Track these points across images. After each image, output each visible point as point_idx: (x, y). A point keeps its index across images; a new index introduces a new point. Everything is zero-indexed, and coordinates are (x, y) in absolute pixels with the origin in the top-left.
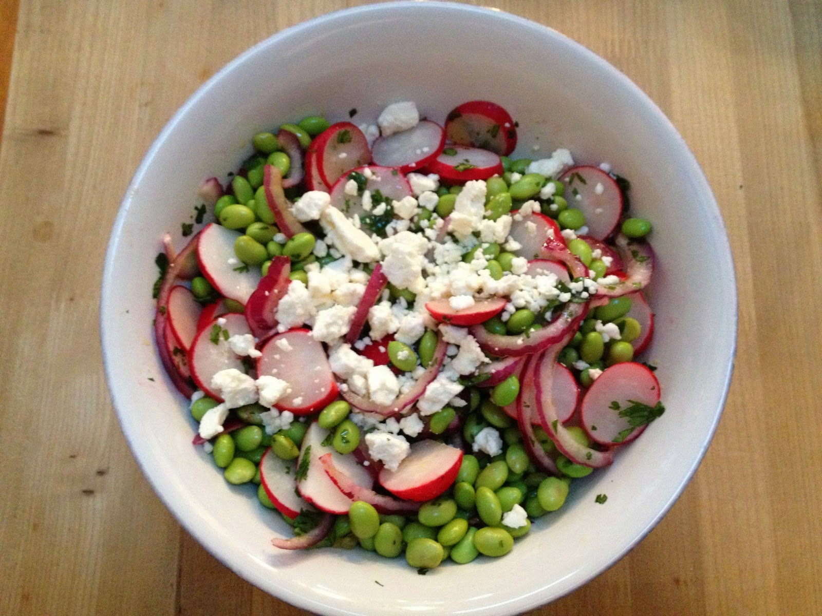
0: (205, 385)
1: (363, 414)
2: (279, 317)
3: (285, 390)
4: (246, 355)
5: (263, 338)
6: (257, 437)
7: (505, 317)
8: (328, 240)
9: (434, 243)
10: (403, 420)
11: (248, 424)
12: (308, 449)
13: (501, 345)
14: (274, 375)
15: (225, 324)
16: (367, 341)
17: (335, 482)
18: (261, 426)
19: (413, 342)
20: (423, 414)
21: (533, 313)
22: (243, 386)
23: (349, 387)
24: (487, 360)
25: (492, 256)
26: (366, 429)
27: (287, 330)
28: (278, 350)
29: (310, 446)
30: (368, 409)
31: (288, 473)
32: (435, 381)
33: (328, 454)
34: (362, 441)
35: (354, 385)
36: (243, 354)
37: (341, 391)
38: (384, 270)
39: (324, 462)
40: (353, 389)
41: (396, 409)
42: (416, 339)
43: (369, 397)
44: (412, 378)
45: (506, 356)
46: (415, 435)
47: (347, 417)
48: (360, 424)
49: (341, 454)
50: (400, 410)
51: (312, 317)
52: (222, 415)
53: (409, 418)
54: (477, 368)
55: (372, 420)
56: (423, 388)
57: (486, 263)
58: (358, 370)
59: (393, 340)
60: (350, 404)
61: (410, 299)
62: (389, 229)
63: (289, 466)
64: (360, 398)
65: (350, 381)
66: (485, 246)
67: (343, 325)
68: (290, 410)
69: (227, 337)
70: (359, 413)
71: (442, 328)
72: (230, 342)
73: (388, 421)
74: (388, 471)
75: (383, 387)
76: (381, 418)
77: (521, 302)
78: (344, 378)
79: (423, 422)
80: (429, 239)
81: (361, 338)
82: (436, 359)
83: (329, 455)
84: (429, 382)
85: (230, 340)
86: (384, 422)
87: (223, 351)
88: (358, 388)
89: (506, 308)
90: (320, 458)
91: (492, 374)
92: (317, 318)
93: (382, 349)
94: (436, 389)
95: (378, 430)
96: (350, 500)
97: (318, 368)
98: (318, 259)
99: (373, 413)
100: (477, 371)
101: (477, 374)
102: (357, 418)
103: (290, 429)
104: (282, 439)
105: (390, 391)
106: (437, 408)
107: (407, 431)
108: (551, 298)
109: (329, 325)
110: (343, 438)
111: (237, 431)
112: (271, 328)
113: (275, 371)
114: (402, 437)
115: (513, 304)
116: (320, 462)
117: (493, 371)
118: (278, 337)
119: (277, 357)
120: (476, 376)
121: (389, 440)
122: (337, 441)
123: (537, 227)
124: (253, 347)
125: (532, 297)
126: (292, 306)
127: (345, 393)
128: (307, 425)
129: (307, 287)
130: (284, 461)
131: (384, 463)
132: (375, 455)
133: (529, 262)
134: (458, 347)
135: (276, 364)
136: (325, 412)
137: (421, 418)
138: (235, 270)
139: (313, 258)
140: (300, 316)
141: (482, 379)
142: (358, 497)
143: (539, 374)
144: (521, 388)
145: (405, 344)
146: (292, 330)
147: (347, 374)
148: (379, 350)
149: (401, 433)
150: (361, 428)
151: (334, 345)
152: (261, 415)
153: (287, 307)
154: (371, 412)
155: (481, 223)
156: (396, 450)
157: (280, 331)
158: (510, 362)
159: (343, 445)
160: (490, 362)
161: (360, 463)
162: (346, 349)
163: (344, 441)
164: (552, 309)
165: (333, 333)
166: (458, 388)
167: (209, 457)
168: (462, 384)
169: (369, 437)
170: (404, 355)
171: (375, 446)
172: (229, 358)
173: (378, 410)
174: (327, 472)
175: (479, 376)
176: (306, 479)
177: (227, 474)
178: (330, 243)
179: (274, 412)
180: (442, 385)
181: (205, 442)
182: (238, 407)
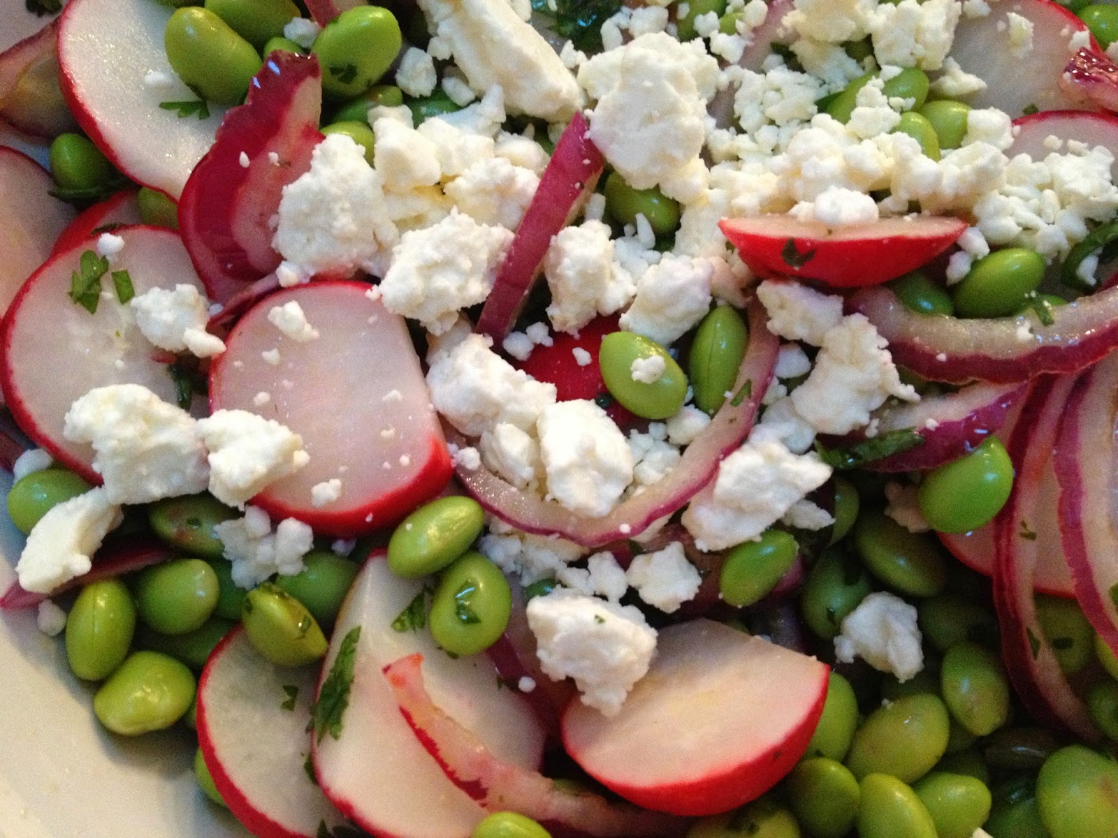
0: (45, 427)
1: (522, 539)
2: (284, 240)
3: (287, 456)
4: (181, 348)
5: (233, 301)
6: (201, 593)
7: (958, 267)
8: (440, 48)
9: (735, 71)
10: (638, 563)
11: (181, 553)
12: (353, 637)
13: (953, 346)
14: (254, 410)
15: (121, 253)
16: (538, 333)
17: (430, 746)
18: (219, 562)
19: (676, 336)
20: (702, 545)
21: (1041, 257)
22: (162, 438)
23: (482, 458)
24: (907, 391)
25: (911, 101)
26: (526, 582)
27: (306, 281)
28: (274, 336)
29: (359, 629)
30: (536, 524)
31: (289, 706)
32: (745, 447)
33: (410, 658)
34: (518, 617)
35: (500, 454)
36: (172, 345)
37: (460, 467)
38: (595, 132)
39: (398, 681)
40: (494, 463)
41: (625, 528)
42: (686, 326)
43: (542, 489)
44: (667, 439)
45: (971, 379)
46: (672, 608)
47: (475, 546)
48: (512, 567)
49: (454, 656)
50: (635, 531)
51: (383, 251)
52: (92, 521)
53: (658, 556)
54: (874, 414)
55: (548, 555)
56: (712, 466)
57: (896, 117)
58: (513, 407)
59: (616, 328)
60: (485, 507)
61: (664, 220)
62: (609, 29)
63: (296, 684)
64: (514, 489)
65: (484, 441)
66: (890, 71)
67: (472, 272)
68: (302, 517)
69: (125, 295)
70: (507, 535)
71: (769, 292)
72: (135, 309)
73: (593, 562)
74: (593, 712)
75: (588, 460)
76: (573, 551)
77: (1008, 225)
78: (469, 430)
79: (698, 569)
80: (723, 63)
81: (521, 328)
82: (749, 382)
83: (417, 659)
84: (728, 452)
85: (134, 302)
86: (581, 563)
87: (112, 333)
88: (510, 462)
89: (961, 242)
90: (386, 670)
91: (926, 432)
92: (396, 249)
93: (582, 356)
94: (751, 471)
95: (564, 586)
96: (475, 804)
97: (395, 394)
98: (407, 99)
99: (552, 538)
100: (876, 422)
101: (872, 432)
102: (504, 549)
103: (301, 574)
104: (272, 605)
105: (608, 474)
106: (750, 529)
107: (650, 595)
108: (1097, 215)
109: (430, 268)
110: (460, 609)
111: (148, 571)
112: (259, 275)
113: (262, 397)
114: (632, 610)
115: (983, 233)
116: (385, 680)
117: (932, 424)
118: (276, 299)
119: (272, 356)
120: (870, 440)
121: (601, 621)
122: (443, 615)
123: (1035, 28)
124: (203, 327)
125: (1039, 213)
126: (321, 203)
127: (471, 473)
128: (356, 563)
129: (370, 158)
130: (281, 669)
131: (580, 687)
132: (554, 662)
133: (1015, 122)
134: (811, 351)
135: (267, 376)
136: (408, 526)
137: (693, 557)
138: (166, 106)
139: (393, 92)
140: (347, 239)
141: (890, 447)
142: (501, 799)
143: (1073, 439)
144: (1016, 481)
145: (649, 340)
146: (318, 280)
147: (480, 418)
148: (573, 359)
149: (631, 597)
150: (513, 577)
151: (445, 334)
152: (217, 528)
153: (305, 207)
154: (548, 532)
155: (875, 10)
156: (622, 653)
157: (283, 283)
158: (984, 396)
159: (460, 629)
160: (917, 397)
161: (508, 682)
162: (478, 345)
163: (464, 617)
164: (1099, 251)
165: (442, 294)
166: (816, 472)
167: (53, 647)
168: (825, 460)
169: (538, 607)
170: (652, 369)
171: (556, 638)
172: (129, 356)
173: (569, 530)
174: (407, 715)
175: (881, 437)
176: (336, 737)
177: (101, 701)
178: (443, 54)
179: (256, 521)
180: (771, 459)
181: (41, 602)
182: (147, 501)
